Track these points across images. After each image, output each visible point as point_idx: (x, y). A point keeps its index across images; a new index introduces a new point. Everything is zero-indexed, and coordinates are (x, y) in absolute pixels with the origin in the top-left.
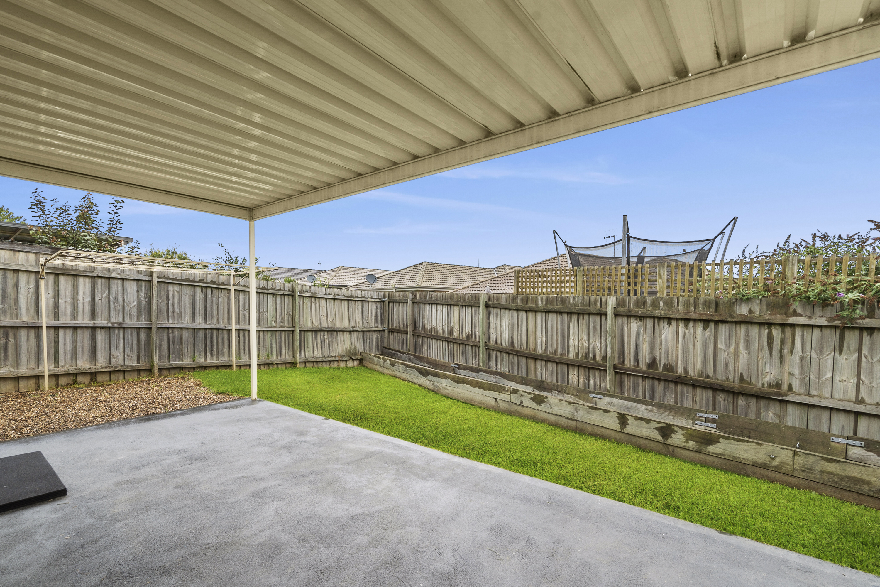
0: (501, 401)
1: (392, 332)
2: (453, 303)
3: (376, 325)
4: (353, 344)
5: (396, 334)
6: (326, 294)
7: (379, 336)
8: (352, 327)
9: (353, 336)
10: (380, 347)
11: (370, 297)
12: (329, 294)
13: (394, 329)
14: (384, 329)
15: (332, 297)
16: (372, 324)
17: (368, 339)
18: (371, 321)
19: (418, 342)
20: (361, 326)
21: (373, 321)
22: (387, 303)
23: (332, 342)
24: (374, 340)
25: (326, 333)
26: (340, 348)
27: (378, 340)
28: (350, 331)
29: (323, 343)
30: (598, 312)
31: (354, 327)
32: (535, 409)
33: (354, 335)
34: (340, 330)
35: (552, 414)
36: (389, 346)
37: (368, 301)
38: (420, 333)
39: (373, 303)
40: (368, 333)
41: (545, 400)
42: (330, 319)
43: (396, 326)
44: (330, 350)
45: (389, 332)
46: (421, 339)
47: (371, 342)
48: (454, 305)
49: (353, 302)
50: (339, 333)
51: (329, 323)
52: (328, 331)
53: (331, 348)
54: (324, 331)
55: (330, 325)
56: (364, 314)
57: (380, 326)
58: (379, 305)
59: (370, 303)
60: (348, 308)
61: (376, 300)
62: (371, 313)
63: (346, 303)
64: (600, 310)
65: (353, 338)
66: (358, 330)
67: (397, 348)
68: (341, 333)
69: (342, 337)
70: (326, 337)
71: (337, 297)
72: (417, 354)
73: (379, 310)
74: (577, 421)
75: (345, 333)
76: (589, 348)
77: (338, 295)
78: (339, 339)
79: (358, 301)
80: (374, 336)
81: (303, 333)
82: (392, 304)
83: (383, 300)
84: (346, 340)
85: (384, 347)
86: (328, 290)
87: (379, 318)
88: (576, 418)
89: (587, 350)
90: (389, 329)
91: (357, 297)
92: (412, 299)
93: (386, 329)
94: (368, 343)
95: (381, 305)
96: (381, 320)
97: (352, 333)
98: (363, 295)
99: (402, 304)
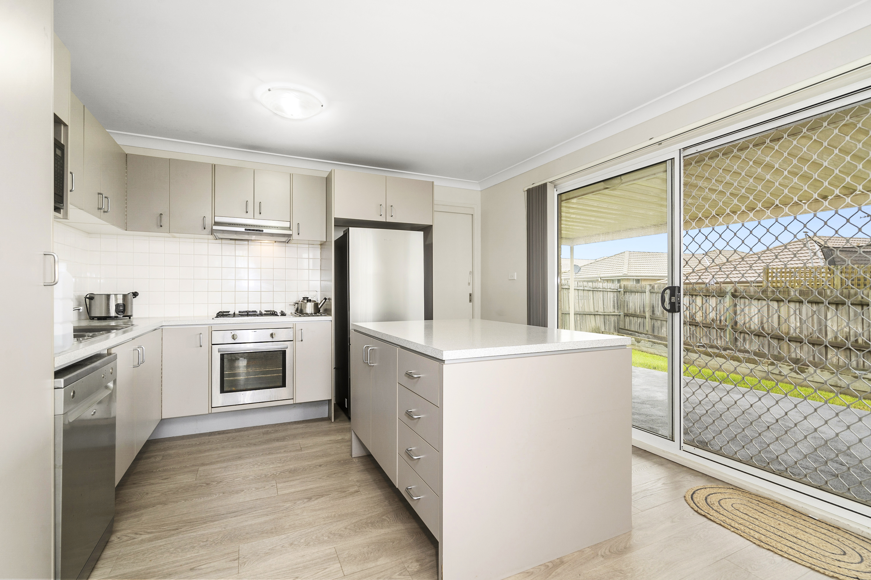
0: (758, 371)
1: (627, 316)
2: (695, 293)
3: (613, 310)
4: (597, 325)
5: (631, 318)
6: (578, 287)
7: (616, 319)
8: (596, 312)
9: (596, 318)
10: (616, 328)
11: (609, 288)
12: (580, 286)
13: (630, 314)
14: (620, 313)
15: (582, 288)
16: (610, 309)
17: (608, 321)
18: (610, 307)
19: (656, 324)
20: (602, 311)
21: (612, 307)
22: (622, 292)
23: (582, 323)
24: (612, 322)
25: (578, 315)
26: (588, 328)
27: (615, 323)
28: (594, 315)
29: (576, 323)
30: (860, 303)
31: (598, 312)
32: (795, 378)
33: (598, 317)
34: (588, 313)
35: (814, 382)
36: (625, 327)
37: (608, 291)
38: (660, 318)
39: (611, 292)
40: (607, 317)
41: (806, 370)
42: (581, 305)
43: (631, 311)
44: (581, 328)
45: (625, 316)
46: (659, 322)
47: (610, 323)
48: (696, 295)
49: (597, 292)
50: (587, 315)
51: (580, 308)
52: (580, 314)
53: (582, 327)
54: (577, 314)
55: (581, 310)
56: (605, 301)
57: (616, 311)
58: (615, 294)
59: (609, 292)
60: (593, 296)
61: (614, 290)
62: (610, 301)
63: (592, 292)
64: (861, 301)
65: (597, 320)
66: (601, 314)
67: (633, 329)
68: (589, 316)
69: (589, 319)
70: (578, 319)
71: (586, 288)
72: (656, 334)
73: (615, 299)
74: (840, 387)
75: (591, 316)
76: (849, 333)
77: (586, 287)
78: (587, 322)
79: (600, 291)
80: (612, 319)
81: (563, 315)
82: (628, 293)
83: (619, 290)
84: (592, 321)
85: (620, 328)
86: (579, 283)
87: (616, 304)
88: (839, 385)
89: (848, 334)
90: (624, 313)
91: (600, 288)
92: (650, 290)
93: (622, 314)
94: (608, 324)
95: (617, 294)
96: (618, 306)
97: (596, 316)
98: (604, 287)
99: (639, 294)
